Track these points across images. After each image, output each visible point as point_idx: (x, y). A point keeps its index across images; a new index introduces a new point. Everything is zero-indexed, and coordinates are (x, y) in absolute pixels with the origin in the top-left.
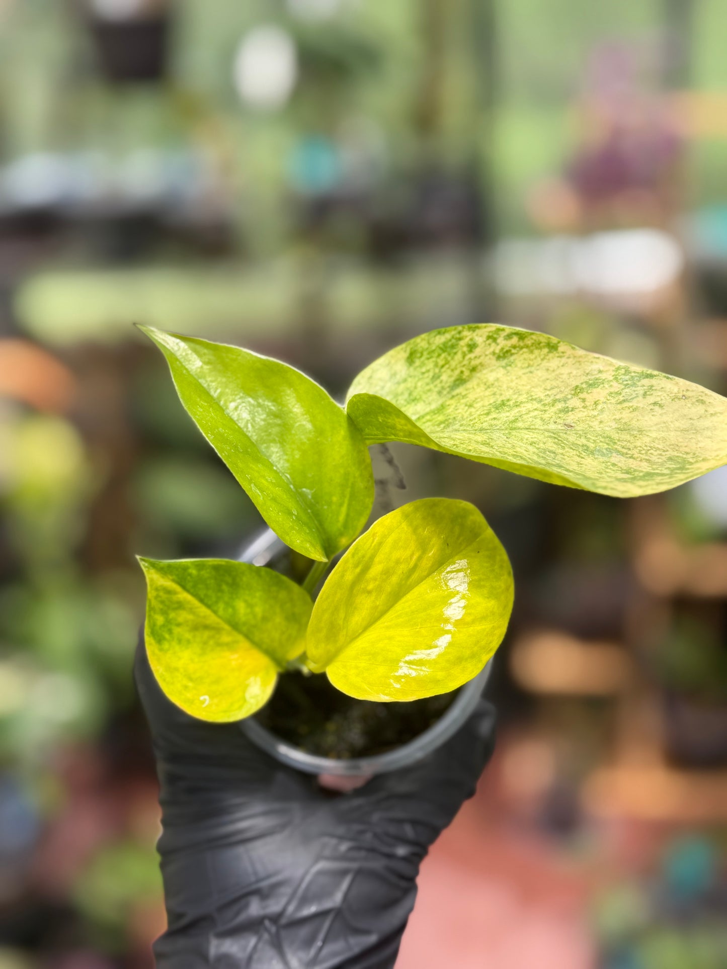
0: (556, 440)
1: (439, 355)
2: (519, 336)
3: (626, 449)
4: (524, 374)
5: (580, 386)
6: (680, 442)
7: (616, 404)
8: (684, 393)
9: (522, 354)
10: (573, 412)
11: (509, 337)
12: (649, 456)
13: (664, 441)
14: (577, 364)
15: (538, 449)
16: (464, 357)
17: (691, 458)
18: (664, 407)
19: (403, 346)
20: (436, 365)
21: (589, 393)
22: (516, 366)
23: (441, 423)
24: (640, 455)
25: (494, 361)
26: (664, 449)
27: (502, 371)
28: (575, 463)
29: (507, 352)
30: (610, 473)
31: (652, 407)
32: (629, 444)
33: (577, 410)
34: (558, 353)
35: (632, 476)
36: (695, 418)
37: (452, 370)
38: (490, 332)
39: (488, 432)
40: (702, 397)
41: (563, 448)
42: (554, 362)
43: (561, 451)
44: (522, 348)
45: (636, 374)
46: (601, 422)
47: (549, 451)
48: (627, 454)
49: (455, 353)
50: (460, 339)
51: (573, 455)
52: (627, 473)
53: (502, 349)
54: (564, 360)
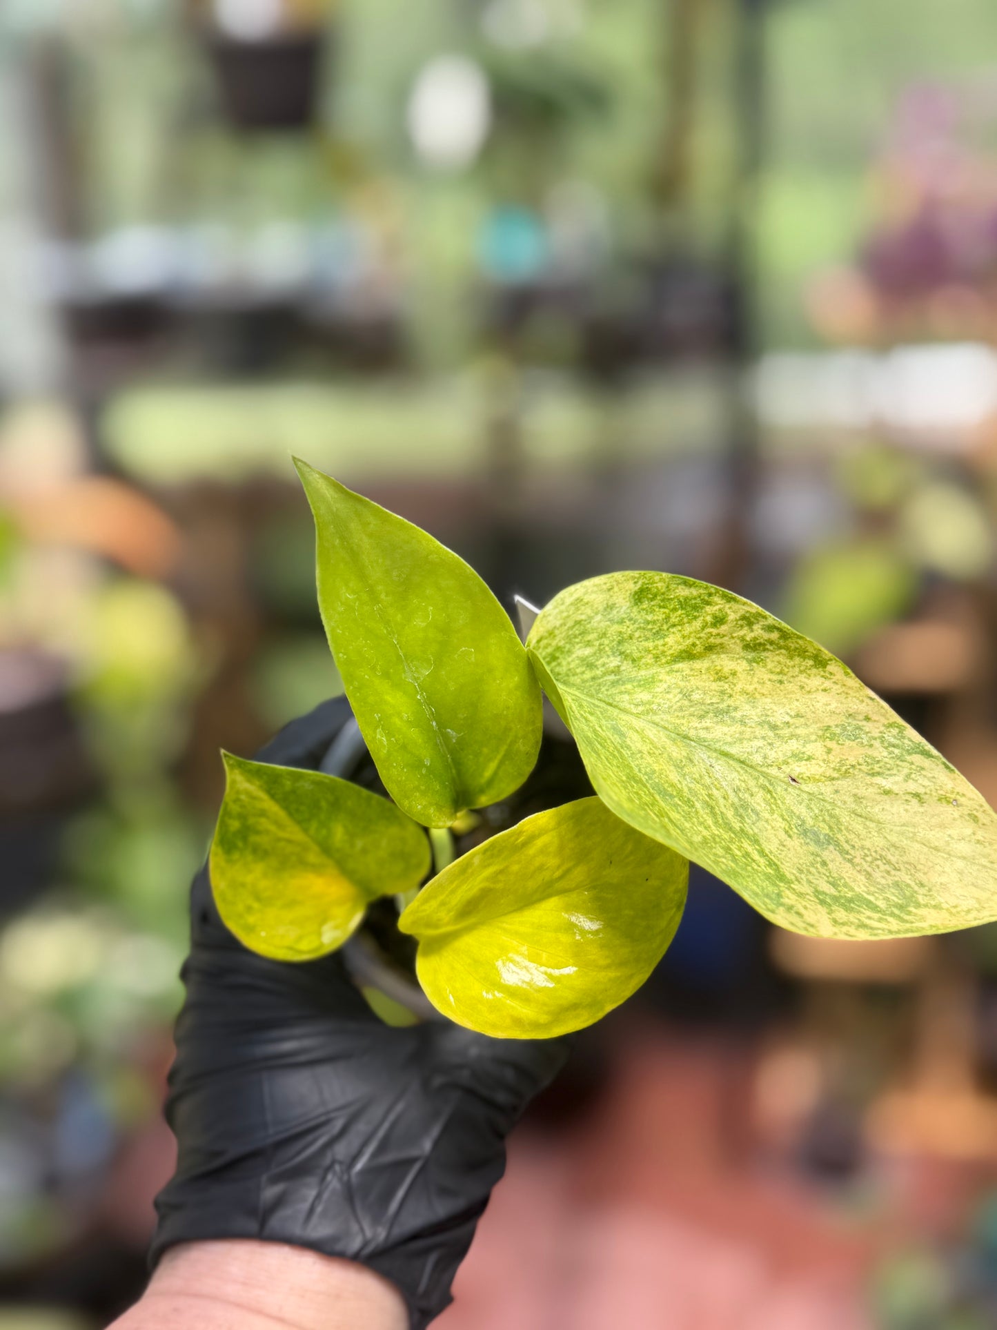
0: (769, 796)
1: (675, 610)
2: (781, 633)
3: (849, 844)
4: (770, 680)
5: (833, 728)
6: (921, 864)
7: (866, 773)
8: (958, 797)
9: (778, 655)
10: (808, 762)
11: (770, 628)
12: (873, 869)
13: (902, 853)
14: (844, 695)
15: (740, 799)
16: (703, 628)
17: (923, 895)
18: (924, 804)
19: (636, 573)
20: (668, 618)
21: (839, 744)
22: (765, 666)
23: (642, 703)
24: (862, 861)
25: (738, 649)
26: (897, 866)
27: (744, 664)
28: (776, 842)
29: (760, 644)
30: (814, 875)
31: (908, 797)
32: (856, 840)
33: (814, 762)
34: (825, 672)
35: (836, 894)
36: (956, 838)
37: (684, 637)
38: (748, 612)
39: (691, 746)
40: (977, 812)
41: (772, 811)
42: (815, 682)
43: (767, 815)
44: (780, 648)
45: (910, 743)
46: (837, 791)
47: (752, 810)
48: (847, 853)
49: (695, 618)
50: (708, 603)
51: (780, 827)
52: (834, 885)
53: (755, 639)
54: (827, 684)
